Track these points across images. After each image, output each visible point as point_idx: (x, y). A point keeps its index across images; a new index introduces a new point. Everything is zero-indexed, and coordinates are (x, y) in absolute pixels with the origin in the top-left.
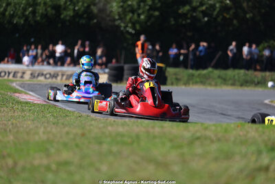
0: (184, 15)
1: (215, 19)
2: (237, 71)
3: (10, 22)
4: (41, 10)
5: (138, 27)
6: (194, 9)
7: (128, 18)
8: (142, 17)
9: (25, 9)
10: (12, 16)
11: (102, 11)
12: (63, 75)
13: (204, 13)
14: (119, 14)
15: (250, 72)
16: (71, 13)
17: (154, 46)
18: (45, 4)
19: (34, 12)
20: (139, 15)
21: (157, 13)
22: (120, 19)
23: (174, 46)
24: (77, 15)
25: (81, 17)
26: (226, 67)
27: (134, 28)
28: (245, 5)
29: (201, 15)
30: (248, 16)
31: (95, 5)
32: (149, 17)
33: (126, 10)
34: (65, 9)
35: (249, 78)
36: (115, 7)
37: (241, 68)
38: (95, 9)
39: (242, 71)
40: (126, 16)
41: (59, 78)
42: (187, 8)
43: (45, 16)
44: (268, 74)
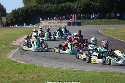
1: (98, 8)
3: (52, 11)
4: (59, 8)
5: (81, 11)
6: (93, 6)
7: (79, 9)
9: (55, 8)
10: (53, 10)
11: (73, 7)
12: (64, 22)
13: (96, 7)
15: (107, 20)
17: (85, 15)
18: (60, 6)
19: (57, 9)
20: (81, 8)
21: (85, 8)
22: (77, 9)
24: (67, 9)
25: (68, 9)
26: (101, 19)
27: (80, 11)
28: (105, 5)
29: (95, 8)
30: (106, 7)
31: (71, 6)
32: (83, 9)
33: (78, 7)
34: (65, 7)
36: (75, 6)
37: (105, 19)
38: (71, 7)
39: (105, 20)
42: (92, 6)
43: (60, 9)
44: (111, 20)
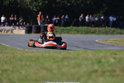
0: (59, 3)
1: (73, 4)
2: (83, 27)
5: (38, 8)
7: (34, 4)
8: (40, 4)
12: (5, 31)
14: (30, 3)
15: (89, 28)
16: (8, 2)
20: (39, 3)
21: (47, 2)
22: (30, 5)
23: (55, 16)
25: (12, 4)
26: (78, 26)
27: (36, 9)
29: (67, 2)
30: (88, 2)
32: (43, 4)
35: (88, 30)
37: (85, 26)
38: (19, 1)
39: (86, 28)
40: (33, 3)
41: (3, 32)
44: (97, 28)
